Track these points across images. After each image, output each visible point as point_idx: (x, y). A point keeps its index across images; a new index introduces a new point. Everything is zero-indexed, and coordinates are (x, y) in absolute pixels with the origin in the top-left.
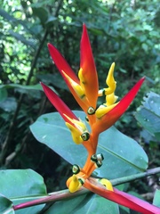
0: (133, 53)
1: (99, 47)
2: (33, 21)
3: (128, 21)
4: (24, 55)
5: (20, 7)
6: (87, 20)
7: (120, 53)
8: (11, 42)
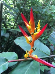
0: (50, 20)
1: (38, 18)
2: (16, 8)
3: (49, 9)
4: (13, 19)
5: (12, 3)
6: (34, 8)
7: (45, 20)
8: (9, 15)
